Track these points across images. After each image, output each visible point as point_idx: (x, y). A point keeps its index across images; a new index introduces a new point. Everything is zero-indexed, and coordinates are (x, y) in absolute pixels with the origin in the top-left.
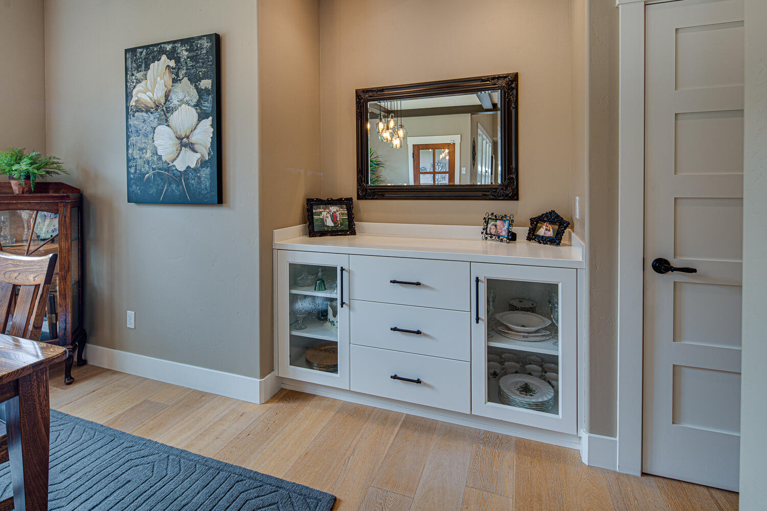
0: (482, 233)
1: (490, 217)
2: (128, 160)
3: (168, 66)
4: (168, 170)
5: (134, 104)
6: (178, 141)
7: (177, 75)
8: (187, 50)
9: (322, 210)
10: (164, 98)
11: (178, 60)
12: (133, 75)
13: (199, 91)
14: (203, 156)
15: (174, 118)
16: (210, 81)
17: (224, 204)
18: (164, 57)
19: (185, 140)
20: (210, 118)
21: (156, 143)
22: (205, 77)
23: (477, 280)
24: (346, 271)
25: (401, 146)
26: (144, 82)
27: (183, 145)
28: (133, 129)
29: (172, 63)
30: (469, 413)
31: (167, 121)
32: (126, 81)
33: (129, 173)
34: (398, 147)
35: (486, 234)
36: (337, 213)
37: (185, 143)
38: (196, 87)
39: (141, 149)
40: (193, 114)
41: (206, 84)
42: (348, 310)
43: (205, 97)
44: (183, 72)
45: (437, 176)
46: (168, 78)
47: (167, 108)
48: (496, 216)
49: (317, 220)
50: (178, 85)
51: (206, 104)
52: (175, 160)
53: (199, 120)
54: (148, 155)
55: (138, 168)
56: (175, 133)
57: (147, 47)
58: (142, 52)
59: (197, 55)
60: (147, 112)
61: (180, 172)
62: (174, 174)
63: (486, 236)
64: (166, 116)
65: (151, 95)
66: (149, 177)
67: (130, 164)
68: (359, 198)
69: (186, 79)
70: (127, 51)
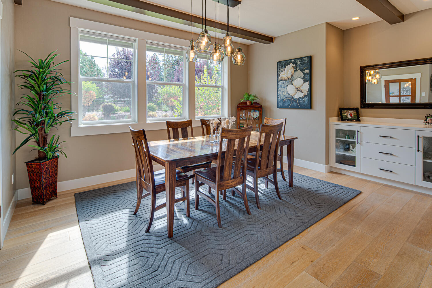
0: (424, 122)
1: (428, 116)
2: (278, 95)
3: (293, 66)
4: (292, 98)
5: (280, 78)
6: (296, 89)
7: (296, 69)
8: (300, 61)
9: (346, 112)
10: (291, 76)
11: (296, 64)
12: (280, 69)
13: (304, 74)
14: (305, 94)
15: (295, 82)
16: (308, 71)
17: (312, 109)
18: (291, 64)
19: (299, 89)
20: (308, 82)
21: (288, 90)
22: (306, 69)
23: (418, 137)
24: (360, 132)
25: (378, 83)
26: (284, 72)
27: (297, 90)
28: (280, 86)
29: (294, 66)
30: (414, 184)
31: (292, 83)
32: (278, 71)
33: (278, 99)
34: (376, 83)
35: (426, 122)
36: (352, 113)
37: (298, 90)
38: (303, 73)
39: (282, 92)
40: (302, 81)
41: (307, 71)
42: (360, 145)
43: (306, 75)
44: (298, 68)
45: (402, 98)
46: (293, 70)
47: (292, 79)
48: (431, 116)
49: (344, 115)
50: (296, 72)
51: (307, 78)
52: (295, 95)
53: (304, 83)
54: (285, 94)
55: (281, 98)
56: (295, 87)
57: (285, 61)
58: (283, 62)
59: (303, 63)
60: (285, 80)
61: (297, 99)
62: (294, 99)
63: (426, 123)
64: (291, 81)
65: (286, 75)
66: (285, 101)
67: (279, 96)
68: (361, 107)
69: (299, 70)
70: (278, 62)
